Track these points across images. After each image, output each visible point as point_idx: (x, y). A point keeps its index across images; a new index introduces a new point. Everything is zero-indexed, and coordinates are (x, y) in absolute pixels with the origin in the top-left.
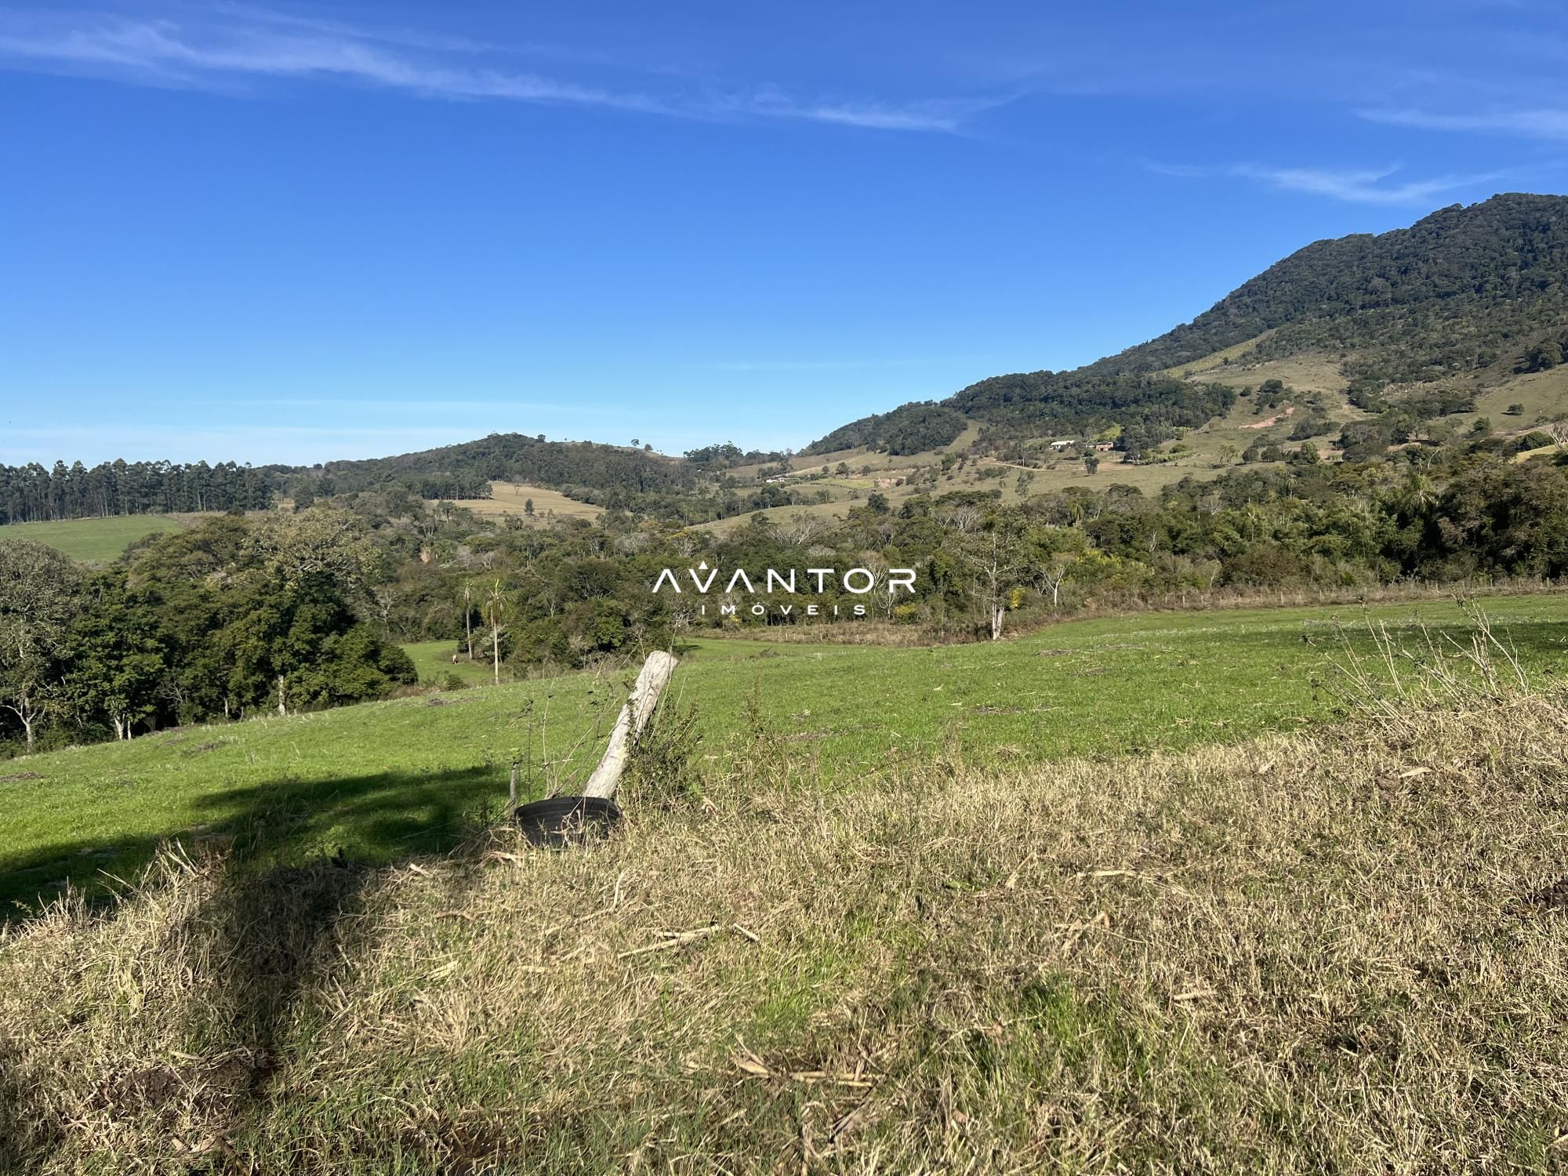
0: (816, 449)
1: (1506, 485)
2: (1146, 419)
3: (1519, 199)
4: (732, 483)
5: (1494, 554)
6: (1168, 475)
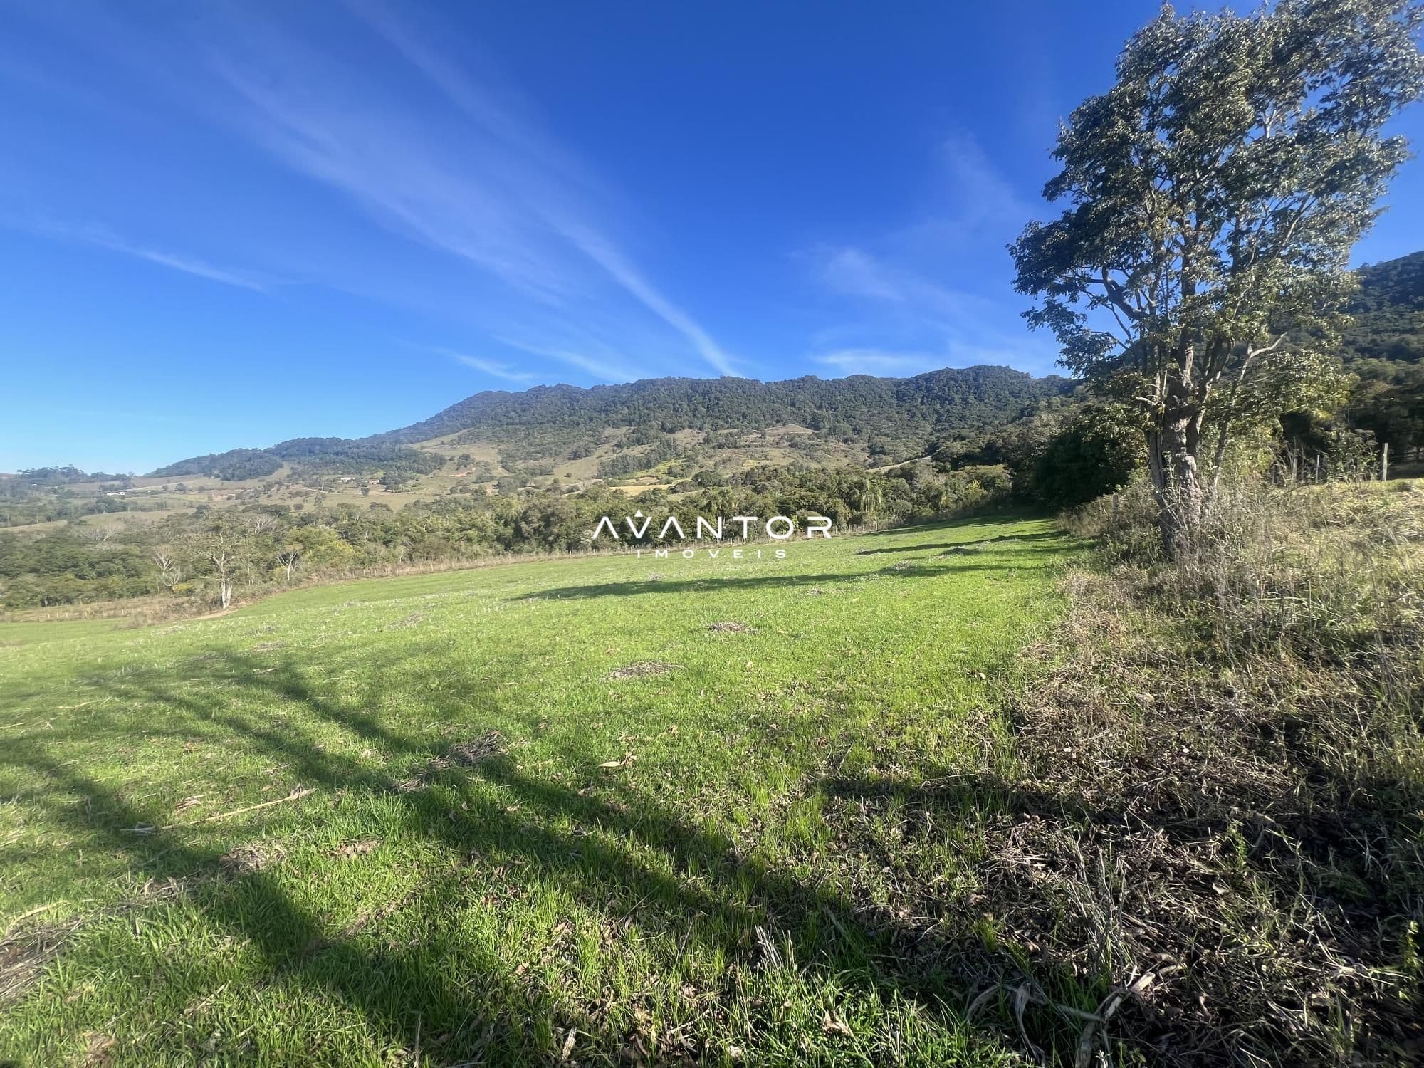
0: (159, 474)
1: (549, 506)
2: (399, 468)
6: (410, 499)
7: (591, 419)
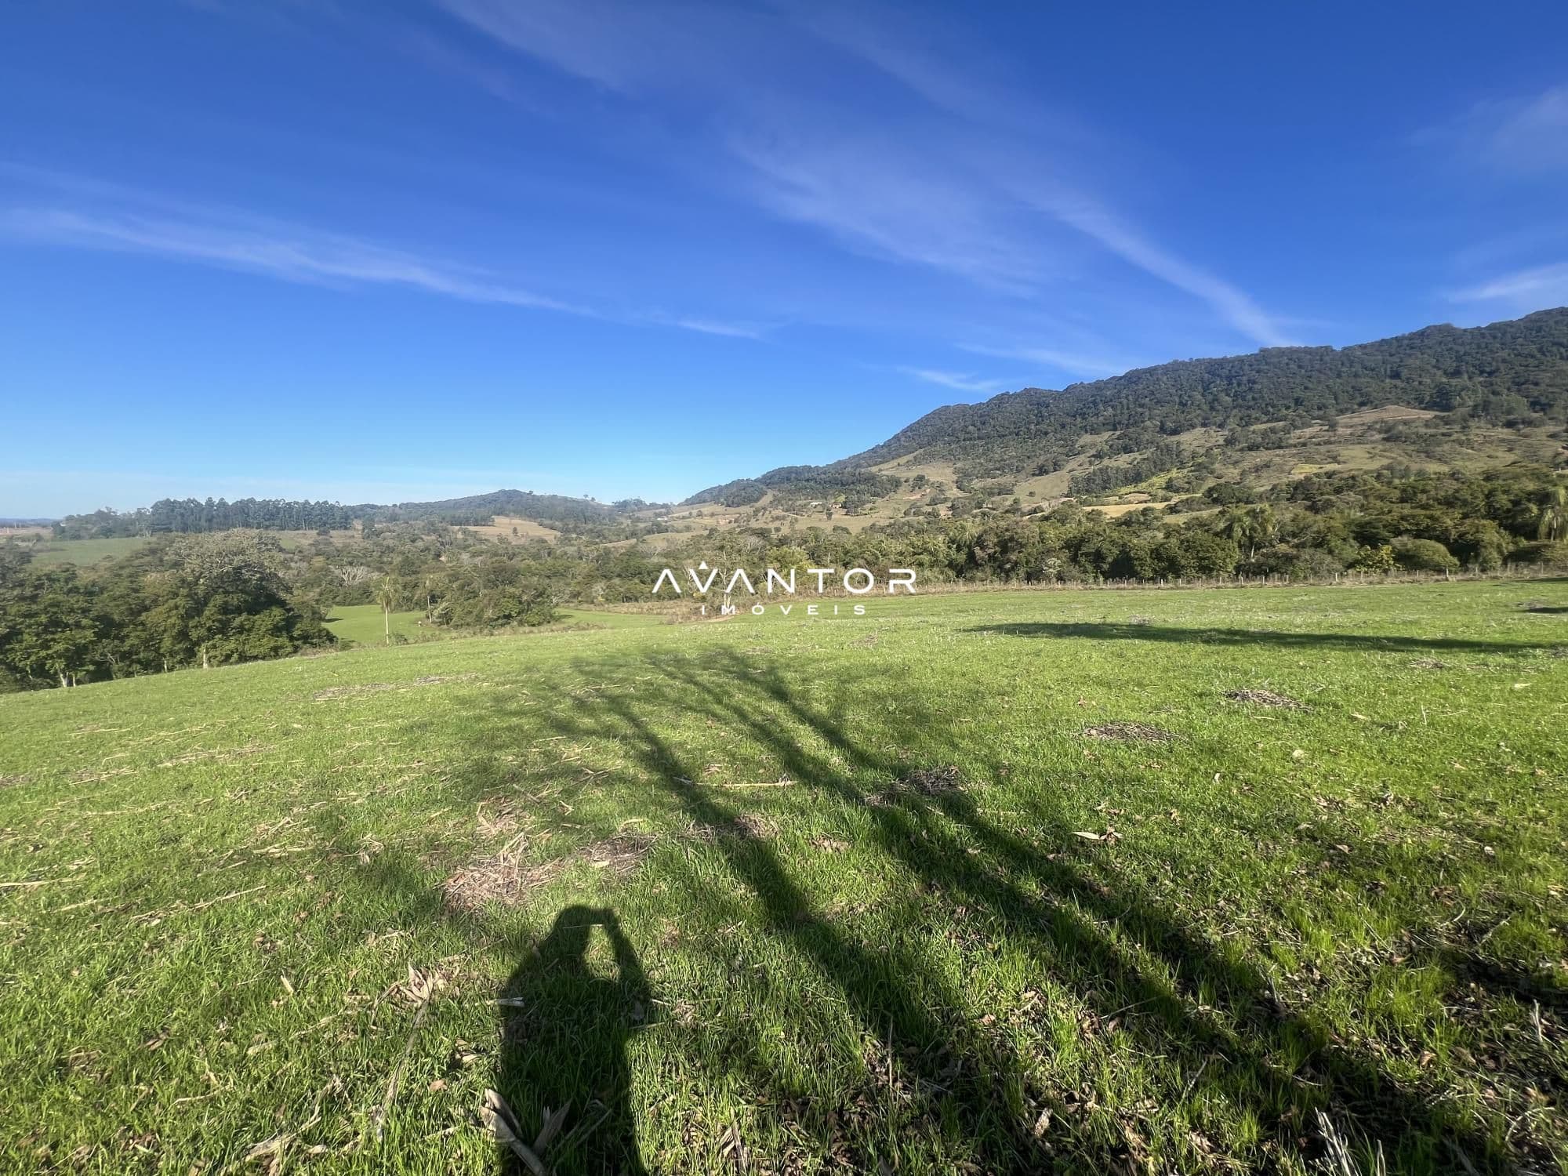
0: (687, 503)
2: (858, 492)
3: (1036, 391)
4: (638, 520)
6: (867, 522)
7: (1063, 426)
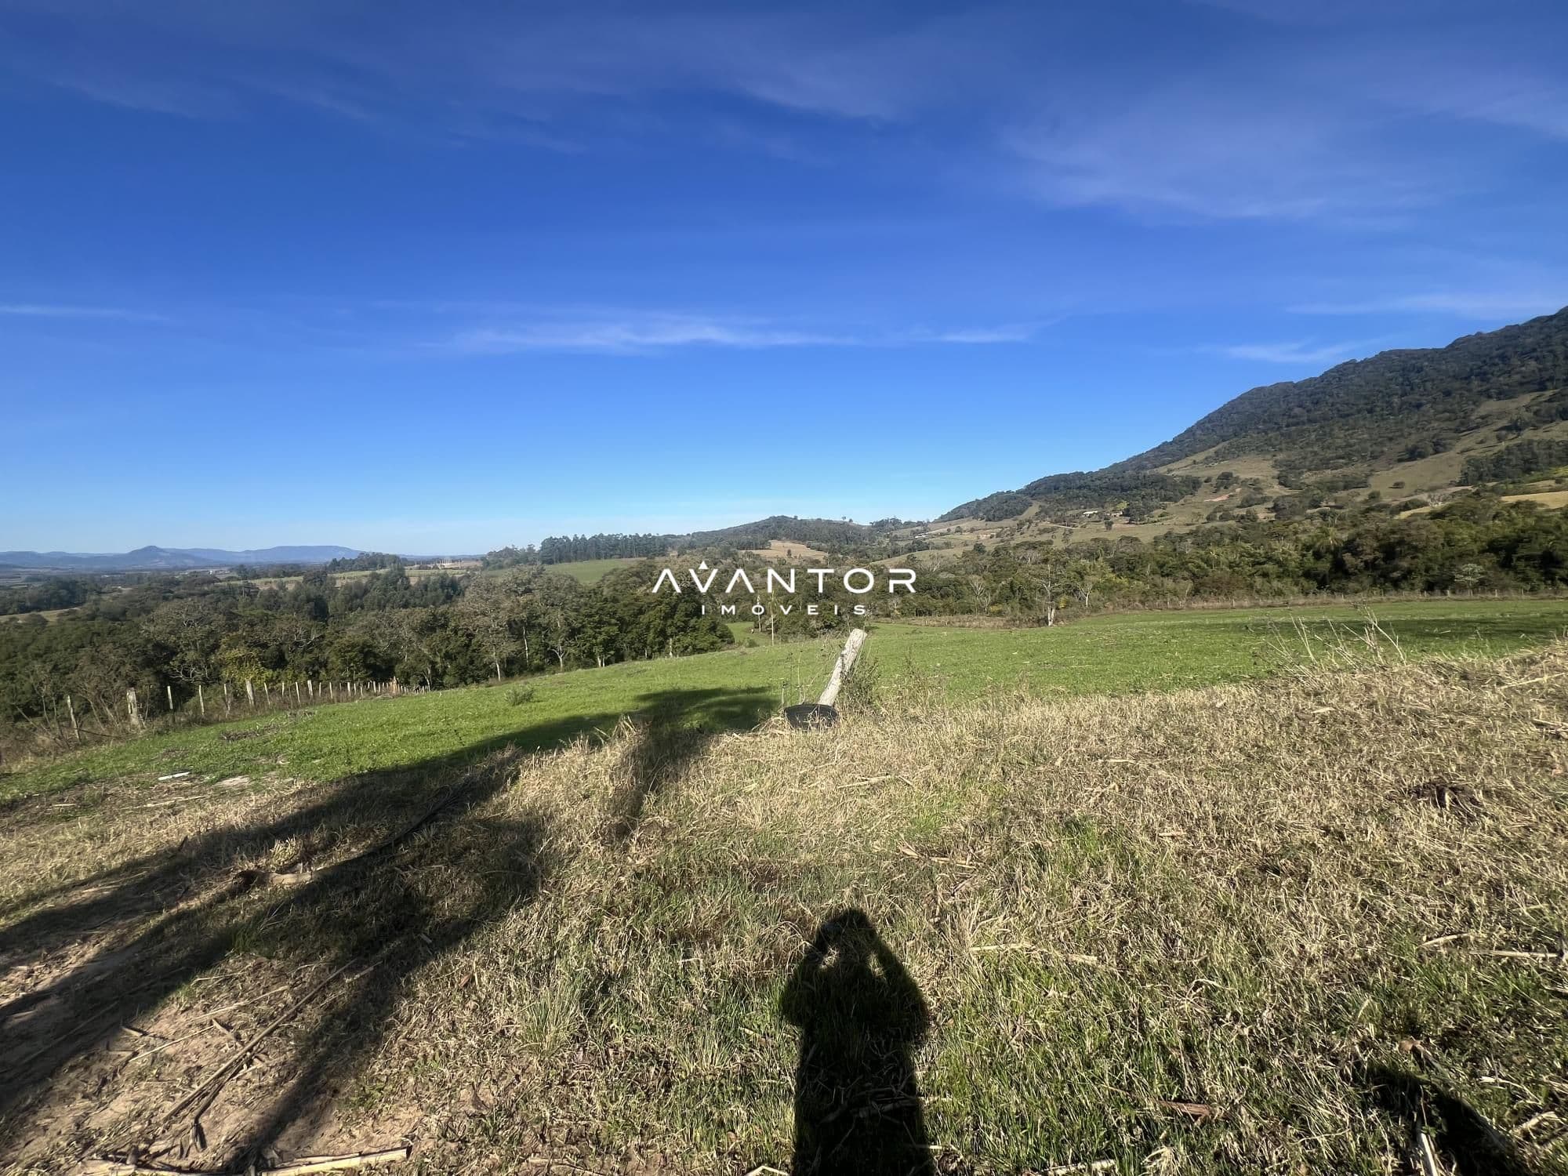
2: (1143, 497)
4: (896, 538)
5: (1385, 576)
